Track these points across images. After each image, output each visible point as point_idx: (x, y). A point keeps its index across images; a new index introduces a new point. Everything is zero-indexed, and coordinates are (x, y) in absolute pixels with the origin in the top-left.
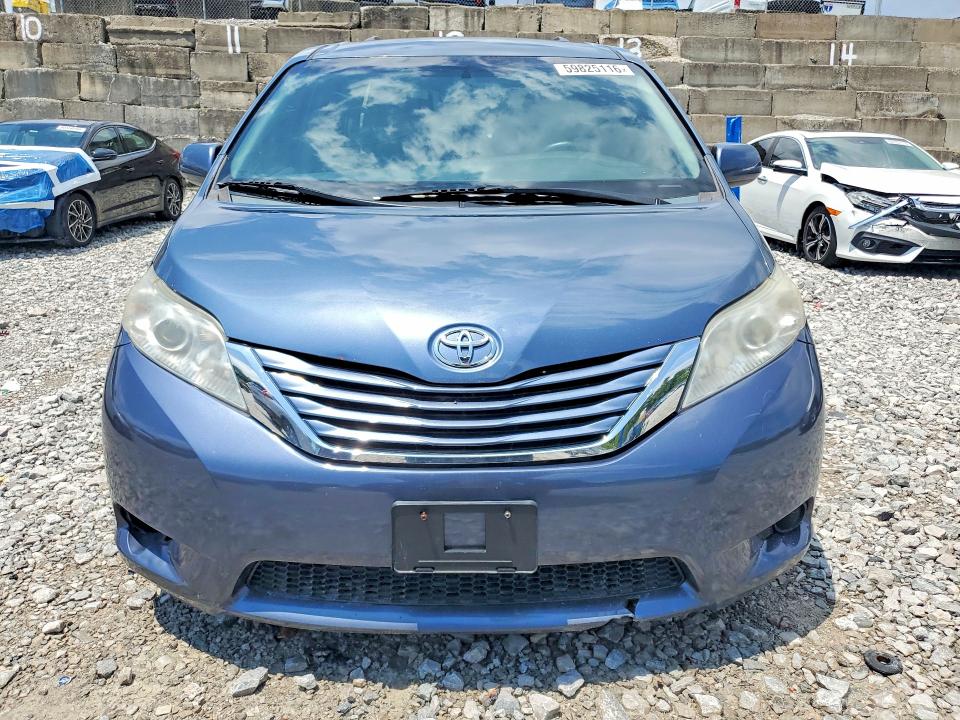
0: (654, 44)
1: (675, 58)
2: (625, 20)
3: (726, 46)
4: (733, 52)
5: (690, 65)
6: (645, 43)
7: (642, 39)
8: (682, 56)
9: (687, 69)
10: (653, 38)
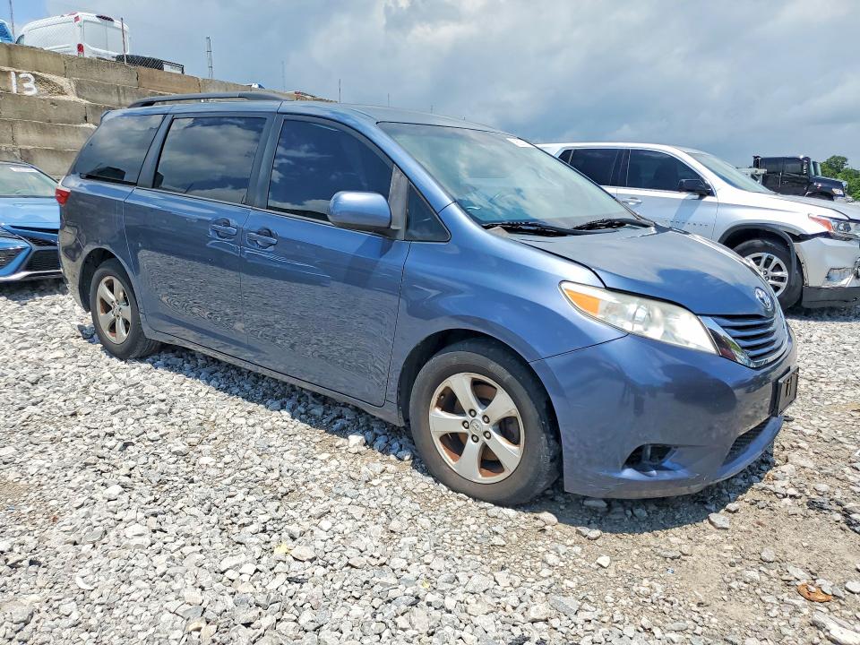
0: (48, 81)
1: (72, 97)
2: (9, 54)
3: (118, 92)
4: (125, 98)
5: (91, 106)
6: (39, 80)
7: (35, 76)
8: (79, 96)
9: (89, 109)
10: (46, 76)
